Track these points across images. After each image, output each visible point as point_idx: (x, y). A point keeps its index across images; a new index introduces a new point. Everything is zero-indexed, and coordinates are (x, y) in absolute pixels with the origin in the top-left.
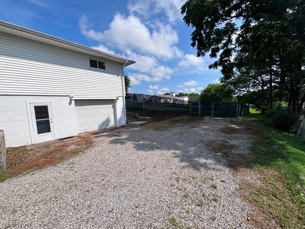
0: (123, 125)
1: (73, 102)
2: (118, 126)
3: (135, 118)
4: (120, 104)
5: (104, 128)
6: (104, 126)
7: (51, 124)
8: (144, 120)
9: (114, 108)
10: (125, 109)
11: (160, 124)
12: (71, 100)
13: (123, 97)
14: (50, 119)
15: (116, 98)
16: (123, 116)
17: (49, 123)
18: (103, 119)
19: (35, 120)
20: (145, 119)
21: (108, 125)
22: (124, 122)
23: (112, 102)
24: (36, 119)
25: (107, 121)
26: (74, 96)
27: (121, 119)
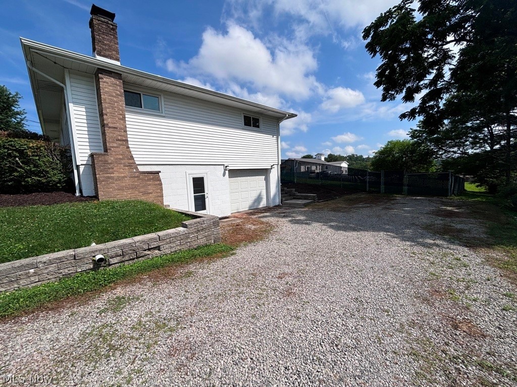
0: (277, 204)
1: (227, 172)
2: (272, 205)
3: (290, 196)
4: (275, 175)
5: (255, 207)
6: (256, 204)
7: (207, 200)
8: (306, 198)
9: (267, 180)
10: (280, 182)
11: (332, 204)
12: (225, 170)
13: (278, 164)
14: (205, 193)
15: (270, 167)
16: (278, 193)
17: (205, 199)
18: (254, 195)
19: (193, 195)
20: (307, 196)
21: (259, 203)
22: (278, 201)
23: (264, 172)
24: (194, 193)
25: (259, 199)
26: (229, 165)
27: (275, 196)
